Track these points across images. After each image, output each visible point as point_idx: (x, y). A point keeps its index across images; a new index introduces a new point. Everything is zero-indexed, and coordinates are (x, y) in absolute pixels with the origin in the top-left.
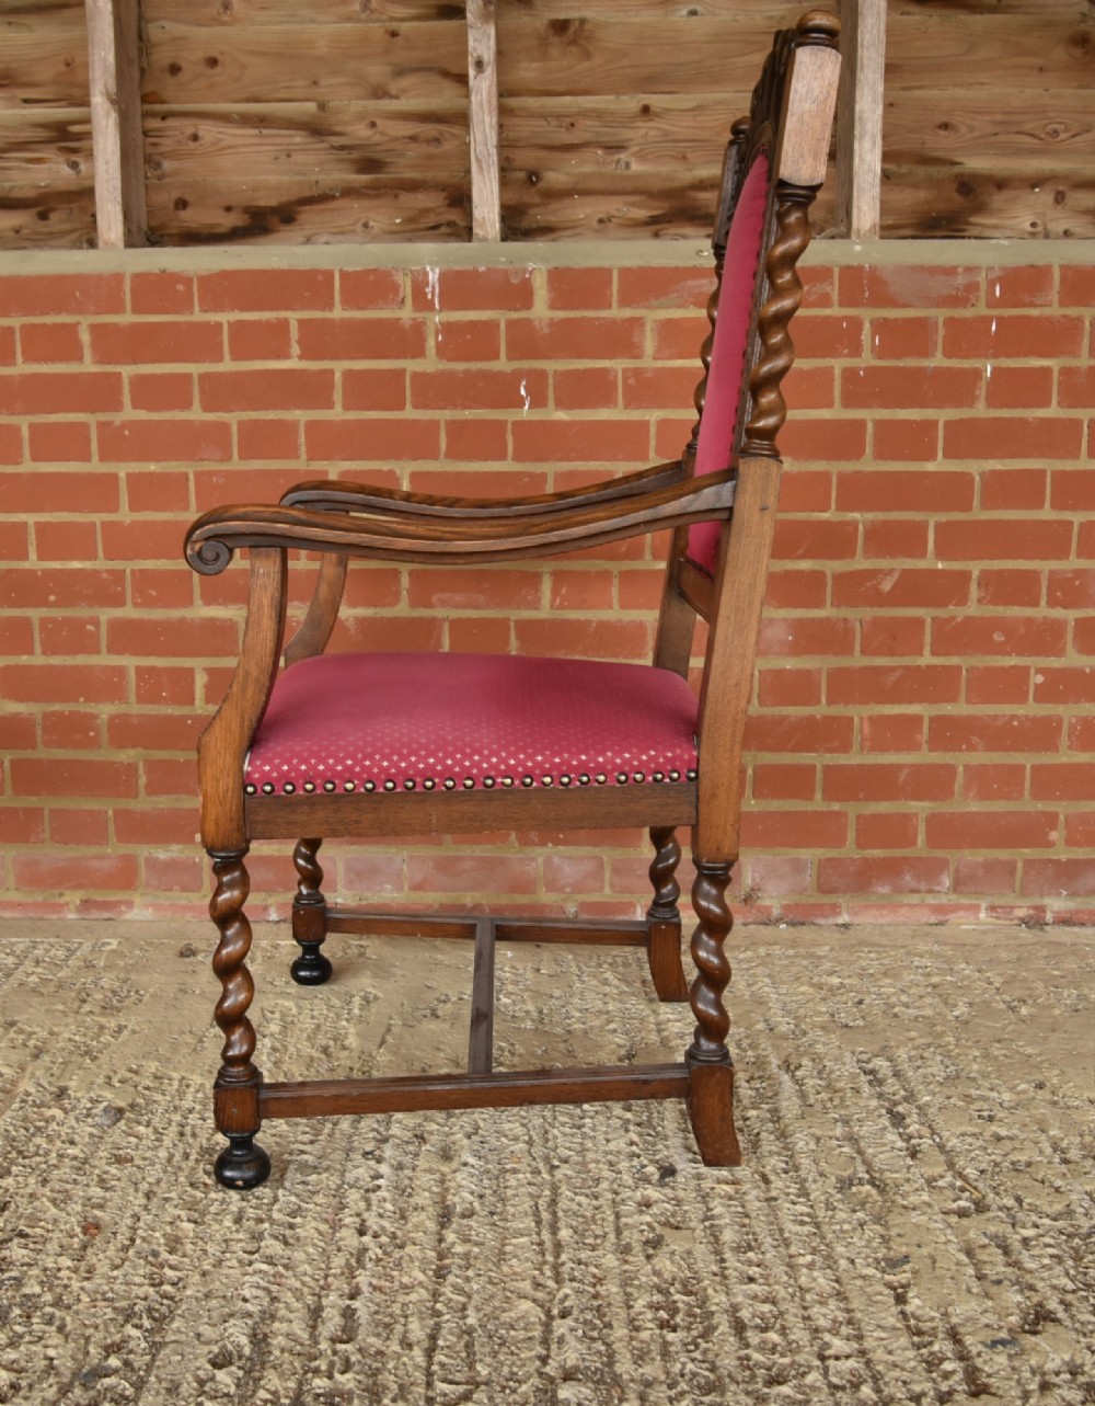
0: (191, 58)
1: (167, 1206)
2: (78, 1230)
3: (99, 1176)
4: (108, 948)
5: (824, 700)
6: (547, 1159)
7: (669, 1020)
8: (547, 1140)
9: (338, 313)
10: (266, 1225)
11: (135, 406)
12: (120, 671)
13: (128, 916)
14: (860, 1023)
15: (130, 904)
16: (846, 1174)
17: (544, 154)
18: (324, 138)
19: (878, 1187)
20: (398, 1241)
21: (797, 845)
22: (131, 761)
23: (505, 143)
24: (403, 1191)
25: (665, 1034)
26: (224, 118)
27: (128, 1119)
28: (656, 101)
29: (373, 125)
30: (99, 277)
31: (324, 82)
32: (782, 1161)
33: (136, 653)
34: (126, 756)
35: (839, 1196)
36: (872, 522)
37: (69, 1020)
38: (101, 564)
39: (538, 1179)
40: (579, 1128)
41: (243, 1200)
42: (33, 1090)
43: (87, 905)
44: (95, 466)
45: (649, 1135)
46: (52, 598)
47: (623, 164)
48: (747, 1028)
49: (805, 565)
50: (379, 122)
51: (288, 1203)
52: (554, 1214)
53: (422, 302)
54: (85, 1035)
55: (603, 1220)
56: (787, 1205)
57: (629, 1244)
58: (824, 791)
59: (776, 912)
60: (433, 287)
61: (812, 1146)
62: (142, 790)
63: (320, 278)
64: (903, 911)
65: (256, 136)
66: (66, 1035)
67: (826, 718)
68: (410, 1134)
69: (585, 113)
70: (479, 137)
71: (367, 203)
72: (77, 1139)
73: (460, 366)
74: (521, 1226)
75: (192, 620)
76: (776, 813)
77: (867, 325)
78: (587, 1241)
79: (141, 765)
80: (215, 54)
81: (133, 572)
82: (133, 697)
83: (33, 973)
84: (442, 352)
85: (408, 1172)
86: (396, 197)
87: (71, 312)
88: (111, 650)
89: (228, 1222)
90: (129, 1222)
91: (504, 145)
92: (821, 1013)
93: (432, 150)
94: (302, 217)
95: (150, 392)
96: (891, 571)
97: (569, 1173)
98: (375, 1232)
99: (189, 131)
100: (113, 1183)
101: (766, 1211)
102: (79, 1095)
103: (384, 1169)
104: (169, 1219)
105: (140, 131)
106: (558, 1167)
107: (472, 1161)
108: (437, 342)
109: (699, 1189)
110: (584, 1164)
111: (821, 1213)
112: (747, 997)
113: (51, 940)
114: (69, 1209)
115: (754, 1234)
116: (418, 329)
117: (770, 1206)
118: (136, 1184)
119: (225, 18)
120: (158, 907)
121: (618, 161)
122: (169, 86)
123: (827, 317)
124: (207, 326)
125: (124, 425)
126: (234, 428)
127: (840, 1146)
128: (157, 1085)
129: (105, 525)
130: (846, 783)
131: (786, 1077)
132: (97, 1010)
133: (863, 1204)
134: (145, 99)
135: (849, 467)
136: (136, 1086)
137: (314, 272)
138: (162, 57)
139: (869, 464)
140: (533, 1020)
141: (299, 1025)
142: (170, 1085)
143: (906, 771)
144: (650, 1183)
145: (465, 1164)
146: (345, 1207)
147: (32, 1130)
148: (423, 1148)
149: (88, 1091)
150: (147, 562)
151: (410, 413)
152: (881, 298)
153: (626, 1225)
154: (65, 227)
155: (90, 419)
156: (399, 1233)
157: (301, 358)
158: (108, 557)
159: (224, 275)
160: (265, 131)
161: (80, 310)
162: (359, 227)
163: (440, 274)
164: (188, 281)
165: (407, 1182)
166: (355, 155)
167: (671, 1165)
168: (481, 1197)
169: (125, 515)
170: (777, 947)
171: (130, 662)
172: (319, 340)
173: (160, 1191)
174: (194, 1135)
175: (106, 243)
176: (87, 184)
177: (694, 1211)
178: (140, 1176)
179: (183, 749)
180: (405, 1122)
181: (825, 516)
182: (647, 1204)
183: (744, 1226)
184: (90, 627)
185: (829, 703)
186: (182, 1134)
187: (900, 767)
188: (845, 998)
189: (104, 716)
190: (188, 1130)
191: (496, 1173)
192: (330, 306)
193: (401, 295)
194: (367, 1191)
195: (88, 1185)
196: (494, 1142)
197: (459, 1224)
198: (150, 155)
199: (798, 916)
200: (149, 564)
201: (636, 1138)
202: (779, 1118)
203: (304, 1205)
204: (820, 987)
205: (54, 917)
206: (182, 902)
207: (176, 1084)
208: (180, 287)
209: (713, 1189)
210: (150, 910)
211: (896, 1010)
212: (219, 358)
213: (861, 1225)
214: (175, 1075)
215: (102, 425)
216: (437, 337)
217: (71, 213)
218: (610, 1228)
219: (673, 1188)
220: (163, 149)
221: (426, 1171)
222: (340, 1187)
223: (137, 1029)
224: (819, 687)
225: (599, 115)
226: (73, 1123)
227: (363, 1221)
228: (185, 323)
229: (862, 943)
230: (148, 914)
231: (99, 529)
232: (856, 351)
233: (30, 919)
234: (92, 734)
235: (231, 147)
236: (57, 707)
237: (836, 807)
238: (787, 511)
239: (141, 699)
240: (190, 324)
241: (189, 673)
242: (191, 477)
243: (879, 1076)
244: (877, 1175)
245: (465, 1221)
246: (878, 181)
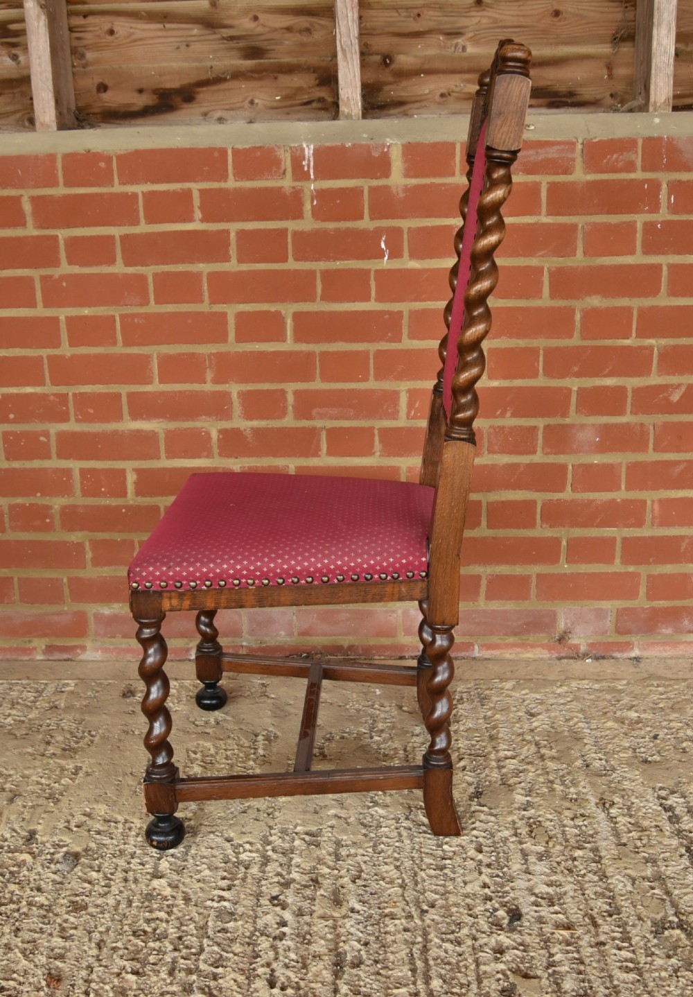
1: (115, 956)
2: (44, 983)
3: (60, 925)
4: (68, 689)
5: (623, 487)
6: (417, 903)
7: (507, 758)
8: (416, 883)
9: (231, 183)
10: (194, 977)
11: (70, 263)
12: (68, 472)
13: (82, 657)
14: (657, 758)
15: (83, 648)
16: (659, 917)
17: (395, 40)
18: (216, 30)
19: (686, 930)
20: (301, 992)
21: (601, 598)
22: (80, 541)
23: (363, 32)
24: (304, 938)
25: (504, 771)
26: (134, 15)
27: (83, 865)
29: (256, 18)
30: (36, 158)
32: (606, 903)
33: (80, 458)
34: (75, 537)
35: (655, 941)
36: (665, 347)
37: (37, 763)
38: (48, 389)
39: (411, 925)
40: (442, 868)
41: (175, 950)
42: (8, 836)
43: (50, 649)
44: (40, 311)
45: (498, 876)
46: (12, 416)
47: (460, 46)
48: (568, 765)
49: (610, 382)
50: (260, 16)
51: (214, 952)
52: (426, 961)
53: (299, 173)
54: (49, 778)
55: (466, 967)
56: (615, 951)
57: (488, 993)
58: (622, 557)
59: (583, 648)
60: (309, 161)
61: (629, 888)
62: (89, 563)
63: (216, 154)
64: (682, 647)
65: (160, 30)
66: (34, 778)
67: (624, 501)
68: (306, 877)
69: (429, 6)
70: (343, 29)
71: (252, 84)
72: (43, 885)
73: (331, 225)
74: (400, 974)
75: (123, 431)
76: (585, 574)
77: (664, 186)
78: (454, 990)
79: (87, 544)
81: (74, 395)
82: (78, 492)
83: (9, 715)
84: (317, 214)
85: (307, 918)
86: (276, 78)
87: (14, 186)
88: (60, 456)
89: (163, 975)
90: (84, 973)
91: (364, 33)
92: (625, 749)
93: (305, 38)
94: (200, 97)
95: (82, 251)
96: (679, 385)
97: (436, 917)
98: (283, 983)
99: (107, 27)
100: (72, 932)
101: (597, 957)
102: (44, 839)
103: (287, 915)
104: (116, 970)
105: (66, 27)
106: (427, 911)
107: (358, 906)
108: (313, 206)
109: (541, 934)
110: (447, 907)
111: (642, 959)
112: (566, 734)
113: (24, 682)
114: (36, 960)
115: (589, 981)
116: (297, 195)
117: (599, 951)
118: (90, 933)
120: (105, 650)
121: (456, 45)
123: (632, 180)
124: (125, 196)
125: (62, 278)
126: (150, 279)
127: (653, 888)
128: (105, 828)
129: (50, 358)
130: (638, 551)
131: (603, 815)
132: (58, 752)
133: (675, 948)
134: (69, 1)
135: (648, 302)
136: (89, 831)
137: (211, 150)
139: (663, 300)
140: (400, 759)
141: (217, 766)
142: (117, 828)
143: (687, 541)
144: (502, 929)
145: (352, 910)
146: (258, 956)
147: (7, 876)
148: (318, 893)
149: (53, 834)
150: (86, 387)
151: (292, 265)
152: (676, 163)
153: (485, 972)
154: (9, 108)
155: (35, 274)
156: (302, 984)
157: (202, 221)
158: (54, 383)
159: (138, 154)
160: (168, 26)
161: (21, 185)
162: (246, 104)
163: (314, 150)
164: (108, 159)
165: (306, 928)
166: (242, 44)
167: (518, 909)
168: (366, 944)
169: (66, 350)
170: (586, 682)
171: (75, 465)
172: (217, 206)
173: (109, 939)
174: (136, 881)
175: (42, 124)
176: (25, 72)
177: (539, 957)
178: (92, 924)
179: (120, 531)
180: (302, 866)
181: (627, 342)
182: (500, 951)
183: (580, 973)
184: (42, 439)
185: (628, 489)
186: (126, 880)
187: (682, 538)
188: (643, 732)
189: (56, 507)
190: (131, 875)
191: (377, 917)
192: (224, 177)
193: (283, 168)
194: (275, 938)
195: (51, 935)
196: (374, 886)
197: (350, 975)
198: (76, 47)
199: (601, 653)
200: (87, 389)
201: (487, 880)
202: (600, 857)
203: (225, 954)
204: (621, 721)
205: (26, 658)
206: (123, 646)
207: (120, 826)
208: (102, 165)
209: (553, 933)
210: (100, 652)
211: (684, 745)
212: (136, 222)
213: (676, 971)
214: (120, 818)
215: (44, 279)
216: (312, 202)
217: (14, 98)
218: (472, 978)
219: (520, 932)
220: (86, 42)
221: (322, 917)
222: (253, 934)
223: (90, 770)
224: (620, 477)
225: (441, 7)
226: (40, 869)
227: (273, 971)
228: (107, 194)
229: (651, 677)
230: (98, 656)
231: (46, 361)
232: (655, 208)
233: (8, 660)
234: (48, 521)
235: (140, 40)
236: (19, 500)
237: (631, 569)
238: (597, 339)
239: (85, 493)
240: (111, 194)
241: (122, 472)
242: (118, 318)
243: (677, 812)
244: (684, 918)
245: (354, 971)
246: (672, 61)
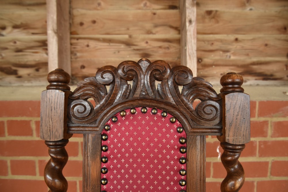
0: (87, 21)
17: (203, 53)
18: (131, 47)
26: (97, 39)
28: (239, 37)
29: (147, 43)
31: (131, 29)
47: (229, 56)
50: (149, 42)
65: (108, 46)
69: (217, 40)
70: (190, 47)
80: (95, 19)
87: (27, 116)
93: (167, 51)
99: (86, 44)
105: (69, 43)
119: (99, 8)
121: (227, 56)
122: (79, 29)
134: (71, 33)
138: (77, 20)
155: (36, 159)
160: (111, 44)
161: (31, 116)
166: (141, 52)
198: (73, 51)
215: (40, 162)
220: (77, 49)
225: (221, 41)
235: (99, 49)
